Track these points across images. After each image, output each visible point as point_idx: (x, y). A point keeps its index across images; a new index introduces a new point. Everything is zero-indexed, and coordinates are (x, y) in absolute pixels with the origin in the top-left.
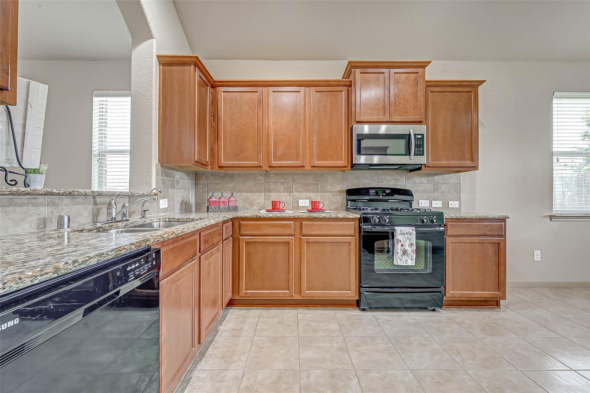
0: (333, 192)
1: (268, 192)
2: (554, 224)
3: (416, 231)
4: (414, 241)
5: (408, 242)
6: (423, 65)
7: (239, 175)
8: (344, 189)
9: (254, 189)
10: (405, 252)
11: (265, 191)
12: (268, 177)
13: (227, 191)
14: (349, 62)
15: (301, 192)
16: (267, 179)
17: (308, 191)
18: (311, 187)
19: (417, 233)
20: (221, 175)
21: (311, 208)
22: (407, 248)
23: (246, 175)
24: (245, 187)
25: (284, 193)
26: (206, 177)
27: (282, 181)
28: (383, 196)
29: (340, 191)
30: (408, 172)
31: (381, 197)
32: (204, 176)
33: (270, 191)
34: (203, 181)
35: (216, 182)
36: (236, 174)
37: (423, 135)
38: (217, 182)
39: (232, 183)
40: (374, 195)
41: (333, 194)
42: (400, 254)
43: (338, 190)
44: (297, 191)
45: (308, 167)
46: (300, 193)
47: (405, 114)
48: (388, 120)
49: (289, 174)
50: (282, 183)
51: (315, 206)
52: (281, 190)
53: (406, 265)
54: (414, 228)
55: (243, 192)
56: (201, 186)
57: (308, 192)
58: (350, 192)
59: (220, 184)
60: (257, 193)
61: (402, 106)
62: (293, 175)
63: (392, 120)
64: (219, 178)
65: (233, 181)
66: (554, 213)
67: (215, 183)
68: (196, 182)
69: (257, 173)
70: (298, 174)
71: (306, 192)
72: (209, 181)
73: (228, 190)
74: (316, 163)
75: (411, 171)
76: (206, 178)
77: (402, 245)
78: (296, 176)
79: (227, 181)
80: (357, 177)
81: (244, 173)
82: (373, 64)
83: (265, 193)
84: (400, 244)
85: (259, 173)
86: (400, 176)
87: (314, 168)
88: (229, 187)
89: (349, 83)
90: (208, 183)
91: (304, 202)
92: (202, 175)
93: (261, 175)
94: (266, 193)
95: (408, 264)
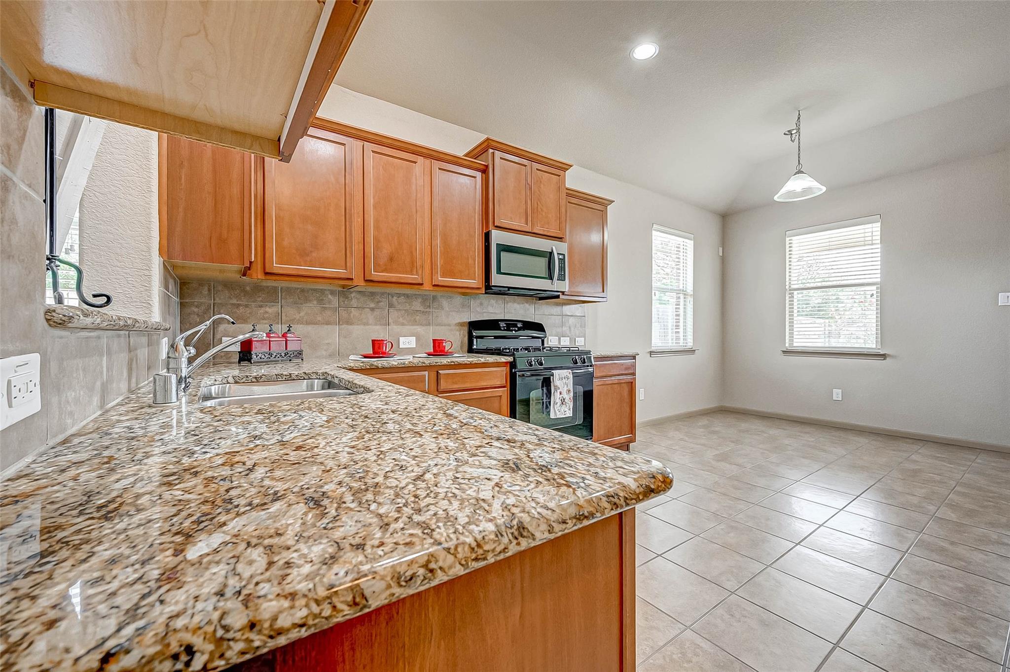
0: (449, 325)
1: (348, 324)
2: (654, 360)
3: (573, 373)
4: (571, 387)
5: (565, 389)
6: (565, 167)
7: (289, 291)
8: (465, 321)
9: (319, 318)
10: (563, 401)
11: (341, 323)
12: (347, 298)
13: (262, 321)
14: (488, 139)
15: (403, 325)
16: (344, 301)
17: (415, 323)
18: (418, 317)
19: (575, 376)
20: (248, 288)
21: (432, 350)
22: (565, 395)
23: (303, 291)
24: (301, 315)
25: (374, 325)
26: (209, 290)
27: (372, 305)
28: (516, 331)
29: (462, 324)
30: (537, 300)
31: (514, 332)
32: (206, 288)
33: (349, 322)
34: (202, 299)
35: (234, 301)
36: (281, 289)
37: (564, 255)
38: (238, 302)
39: (273, 306)
40: (504, 330)
41: (449, 328)
42: (559, 404)
43: (457, 322)
44: (396, 323)
45: (427, 286)
46: (401, 327)
47: (547, 226)
48: (531, 231)
49: (383, 294)
50: (372, 309)
51: (439, 347)
52: (371, 321)
53: (564, 416)
54: (570, 371)
55: (297, 324)
56: (196, 310)
57: (413, 325)
58: (474, 326)
59: (247, 306)
60: (326, 326)
61: (544, 214)
62: (390, 296)
63: (535, 231)
64: (242, 294)
65: (275, 301)
66: (653, 349)
67: (233, 304)
68: (182, 301)
69: (325, 290)
70: (399, 295)
71: (410, 325)
72: (217, 299)
73: (264, 319)
74: (440, 279)
75: (541, 299)
76: (211, 294)
77: (561, 393)
78: (395, 298)
79: (261, 301)
80: (481, 304)
81: (298, 289)
82: (514, 150)
83: (340, 326)
84: (558, 391)
85: (329, 290)
86: (530, 305)
87: (436, 288)
88: (267, 312)
89: (484, 167)
90: (214, 304)
91: (407, 341)
92: (199, 285)
93: (332, 293)
94: (343, 326)
95: (567, 416)
